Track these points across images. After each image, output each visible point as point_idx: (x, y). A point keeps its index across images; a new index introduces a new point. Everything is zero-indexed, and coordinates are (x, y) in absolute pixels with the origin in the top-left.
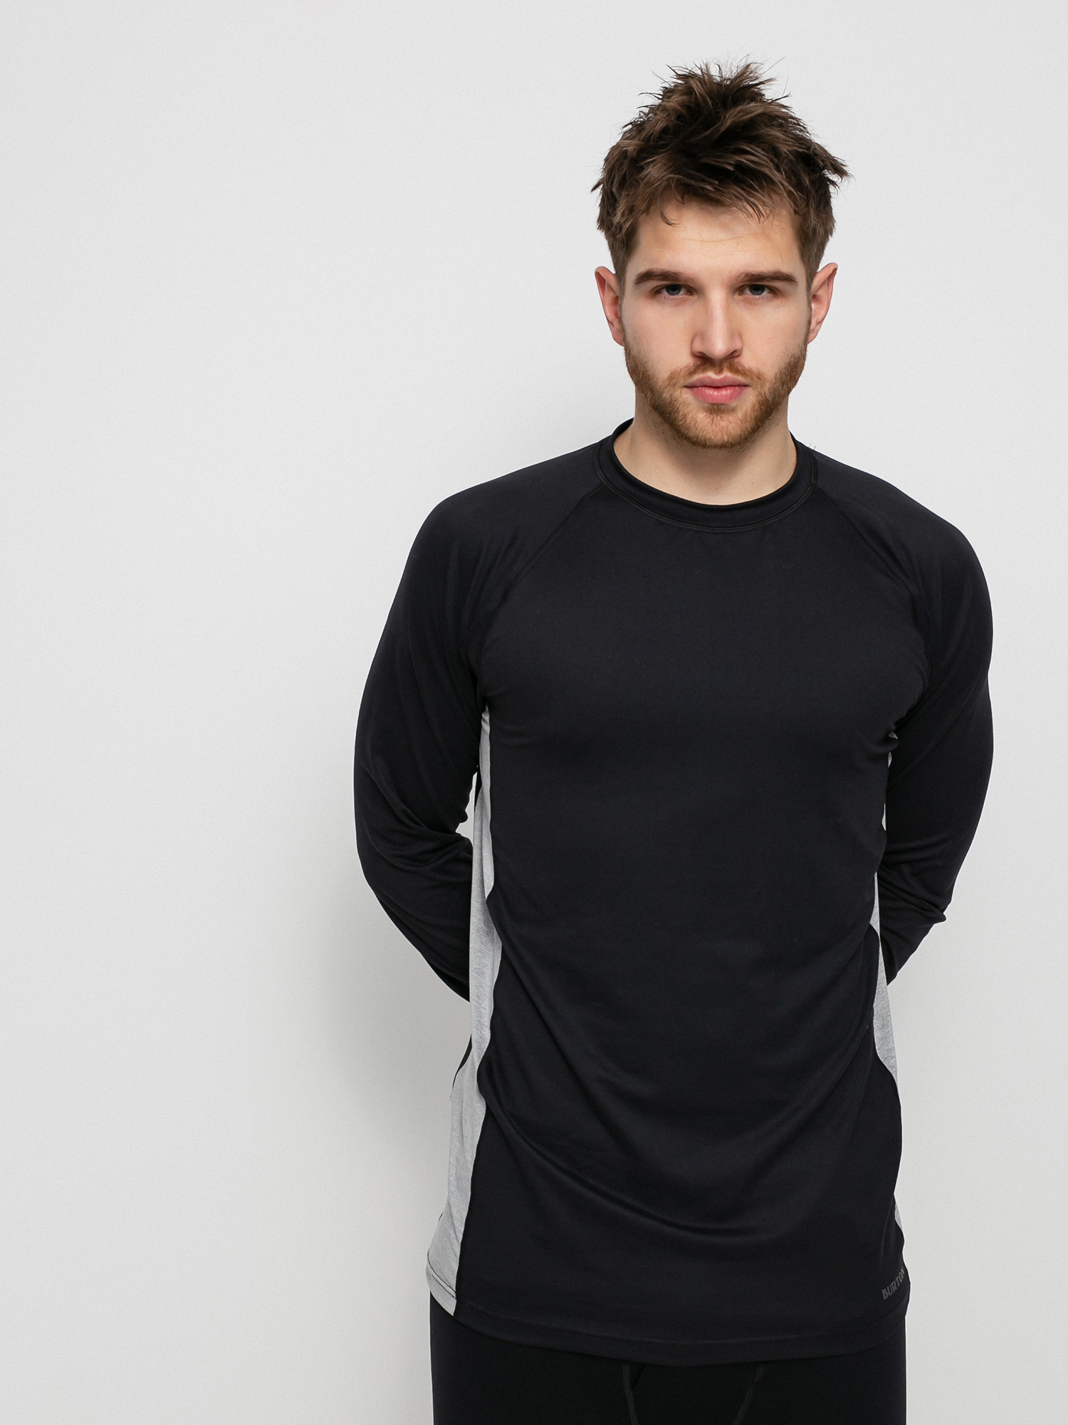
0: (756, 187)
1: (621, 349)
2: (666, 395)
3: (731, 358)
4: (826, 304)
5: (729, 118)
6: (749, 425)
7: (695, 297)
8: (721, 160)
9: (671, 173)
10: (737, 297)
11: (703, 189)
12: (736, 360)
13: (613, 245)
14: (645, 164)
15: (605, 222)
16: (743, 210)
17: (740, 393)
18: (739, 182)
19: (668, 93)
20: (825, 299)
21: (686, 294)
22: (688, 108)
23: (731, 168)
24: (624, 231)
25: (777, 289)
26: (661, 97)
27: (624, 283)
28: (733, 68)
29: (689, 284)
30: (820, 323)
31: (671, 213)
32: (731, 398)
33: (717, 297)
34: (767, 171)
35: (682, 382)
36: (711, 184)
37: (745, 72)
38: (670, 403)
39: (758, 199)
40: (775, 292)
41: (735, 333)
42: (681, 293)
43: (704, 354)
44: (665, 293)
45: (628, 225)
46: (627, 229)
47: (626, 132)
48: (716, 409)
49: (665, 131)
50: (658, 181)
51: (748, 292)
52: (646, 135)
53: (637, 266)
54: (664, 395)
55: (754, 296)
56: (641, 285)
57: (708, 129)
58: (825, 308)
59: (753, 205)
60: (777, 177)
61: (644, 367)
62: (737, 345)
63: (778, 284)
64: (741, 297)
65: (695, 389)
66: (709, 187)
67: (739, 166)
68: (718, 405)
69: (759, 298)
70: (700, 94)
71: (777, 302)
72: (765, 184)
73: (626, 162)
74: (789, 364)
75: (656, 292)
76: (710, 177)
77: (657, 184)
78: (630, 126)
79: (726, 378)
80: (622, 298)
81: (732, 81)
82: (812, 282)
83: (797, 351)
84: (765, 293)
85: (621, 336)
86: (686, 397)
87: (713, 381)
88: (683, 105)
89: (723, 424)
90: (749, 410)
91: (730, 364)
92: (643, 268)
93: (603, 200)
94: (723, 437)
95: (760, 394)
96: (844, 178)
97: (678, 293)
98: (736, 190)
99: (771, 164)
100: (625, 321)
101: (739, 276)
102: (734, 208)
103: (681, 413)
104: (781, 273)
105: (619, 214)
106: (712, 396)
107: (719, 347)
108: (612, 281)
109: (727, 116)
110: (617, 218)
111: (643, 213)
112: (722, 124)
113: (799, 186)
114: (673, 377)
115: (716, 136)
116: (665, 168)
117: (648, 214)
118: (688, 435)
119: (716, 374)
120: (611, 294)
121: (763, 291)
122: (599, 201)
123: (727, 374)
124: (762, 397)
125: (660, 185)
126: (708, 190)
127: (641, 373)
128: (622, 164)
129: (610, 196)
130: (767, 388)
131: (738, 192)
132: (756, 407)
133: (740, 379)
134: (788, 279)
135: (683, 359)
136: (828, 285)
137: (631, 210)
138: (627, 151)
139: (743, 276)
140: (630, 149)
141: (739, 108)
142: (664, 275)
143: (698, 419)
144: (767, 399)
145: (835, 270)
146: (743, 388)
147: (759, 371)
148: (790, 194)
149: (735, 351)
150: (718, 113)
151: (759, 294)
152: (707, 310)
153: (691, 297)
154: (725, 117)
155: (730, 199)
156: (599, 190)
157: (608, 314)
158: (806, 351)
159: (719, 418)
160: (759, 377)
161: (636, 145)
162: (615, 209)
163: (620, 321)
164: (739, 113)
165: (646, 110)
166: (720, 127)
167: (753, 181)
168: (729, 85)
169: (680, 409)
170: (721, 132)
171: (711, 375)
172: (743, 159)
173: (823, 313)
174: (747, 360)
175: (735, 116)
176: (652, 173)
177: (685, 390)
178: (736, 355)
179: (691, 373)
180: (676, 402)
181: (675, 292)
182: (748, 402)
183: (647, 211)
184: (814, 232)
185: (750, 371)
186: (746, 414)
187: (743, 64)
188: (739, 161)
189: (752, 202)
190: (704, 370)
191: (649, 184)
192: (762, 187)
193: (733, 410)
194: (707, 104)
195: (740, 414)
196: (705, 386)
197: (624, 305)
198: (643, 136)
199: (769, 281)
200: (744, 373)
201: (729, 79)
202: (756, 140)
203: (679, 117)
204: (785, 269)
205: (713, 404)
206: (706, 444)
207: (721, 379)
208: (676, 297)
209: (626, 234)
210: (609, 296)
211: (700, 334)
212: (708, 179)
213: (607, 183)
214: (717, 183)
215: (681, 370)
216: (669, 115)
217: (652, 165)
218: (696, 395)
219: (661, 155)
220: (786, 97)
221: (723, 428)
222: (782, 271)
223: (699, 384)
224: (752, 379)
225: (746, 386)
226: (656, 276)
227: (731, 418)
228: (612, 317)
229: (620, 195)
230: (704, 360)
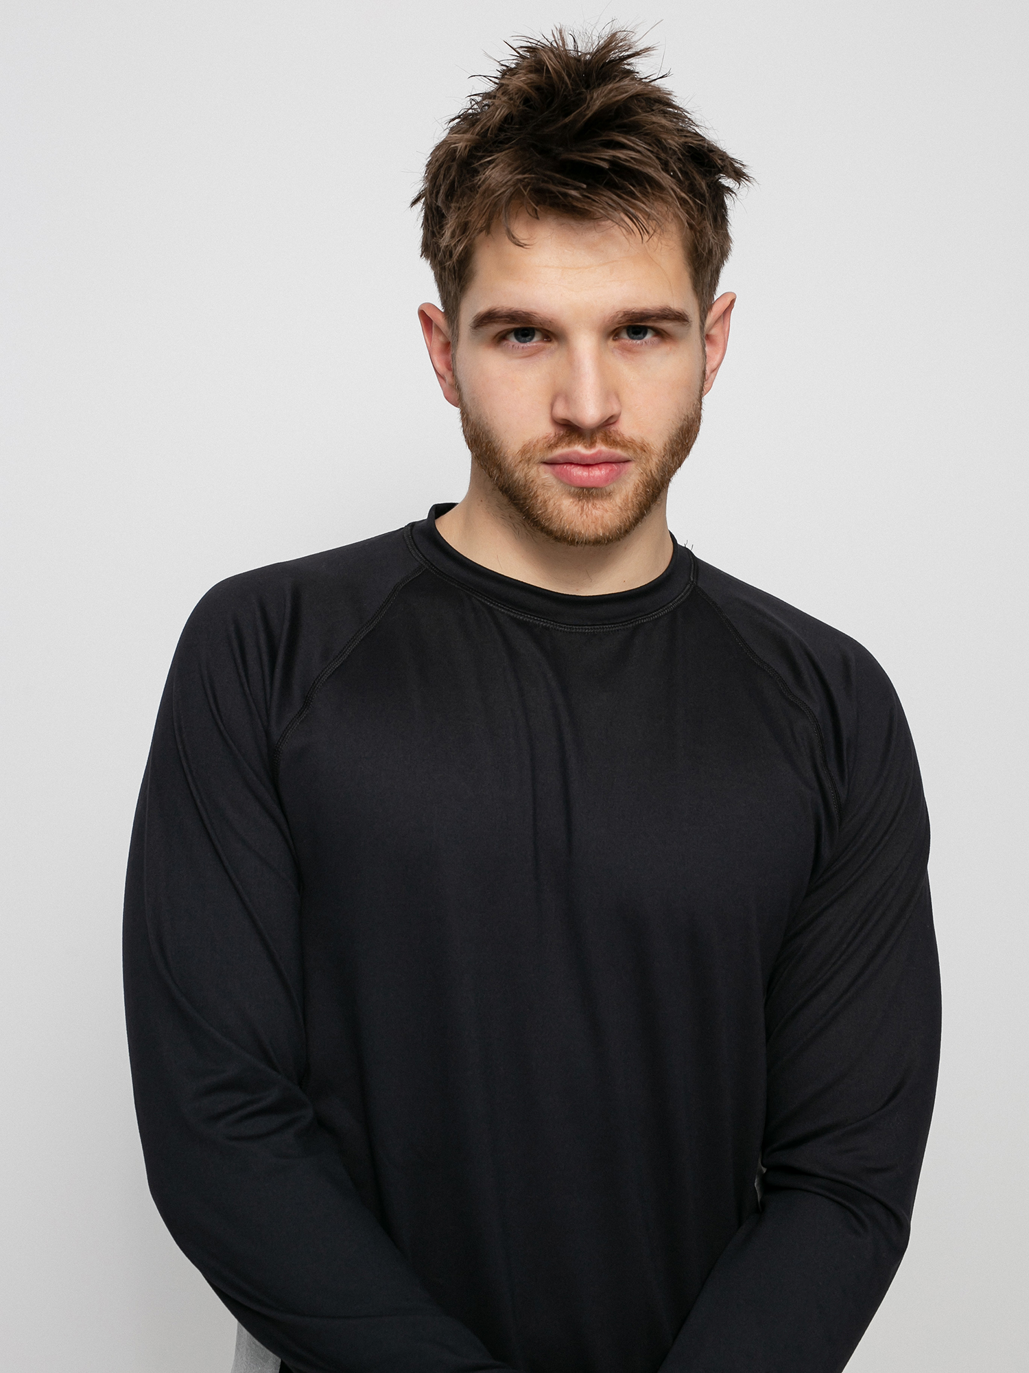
0: (639, 195)
1: (456, 411)
2: (519, 475)
3: (606, 427)
4: (721, 346)
5: (597, 98)
6: (630, 514)
7: (553, 346)
8: (590, 155)
9: (519, 173)
10: (611, 343)
11: (566, 195)
12: (613, 428)
13: (441, 276)
14: (481, 165)
15: (430, 249)
16: (620, 223)
17: (619, 473)
18: (613, 186)
19: (508, 72)
20: (720, 339)
21: (542, 340)
22: (538, 88)
23: (605, 165)
24: (455, 258)
25: (665, 332)
26: (497, 81)
27: (458, 327)
28: (594, 38)
29: (546, 327)
30: (715, 370)
31: (521, 232)
32: (607, 480)
33: (585, 344)
34: (651, 171)
35: (538, 456)
36: (576, 188)
37: (611, 42)
38: (525, 485)
39: (641, 210)
40: (661, 334)
41: (611, 392)
42: (535, 339)
43: (569, 421)
44: (513, 340)
45: (460, 248)
46: (460, 254)
47: (453, 127)
48: (586, 493)
49: (507, 119)
50: (502, 187)
51: (625, 335)
52: (482, 128)
53: (475, 303)
54: (517, 475)
55: (634, 342)
56: (481, 329)
57: (566, 115)
58: (721, 352)
59: (632, 218)
60: (665, 179)
61: (487, 438)
62: (615, 409)
63: (666, 325)
64: (616, 344)
65: (558, 467)
66: (574, 193)
67: (614, 163)
68: (588, 489)
69: (642, 344)
70: (554, 69)
71: (665, 348)
72: (650, 190)
73: (455, 166)
74: (681, 429)
75: (500, 339)
76: (575, 179)
77: (499, 193)
78: (457, 120)
79: (600, 452)
80: (455, 347)
81: (594, 55)
82: (706, 317)
83: (691, 412)
84: (649, 337)
85: (455, 392)
86: (544, 476)
87: (583, 457)
88: (532, 85)
89: (597, 513)
90: (631, 494)
91: (606, 434)
92: (483, 307)
93: (426, 218)
94: (597, 530)
95: (644, 470)
96: (744, 182)
97: (531, 340)
98: (609, 196)
99: (657, 161)
100: (461, 377)
101: (615, 317)
102: (609, 223)
103: (540, 499)
104: (670, 310)
105: (448, 234)
106: (580, 477)
107: (590, 412)
108: (440, 320)
109: (595, 95)
110: (445, 240)
111: (481, 231)
112: (588, 107)
113: (692, 190)
114: (526, 453)
115: (580, 124)
116: (510, 169)
117: (488, 232)
118: (550, 528)
119: (586, 447)
120: (441, 338)
121: (645, 334)
122: (421, 221)
123: (601, 448)
124: (647, 476)
125: (504, 192)
126: (572, 197)
127: (484, 445)
128: (449, 168)
129: (435, 213)
130: (654, 463)
131: (612, 200)
132: (640, 490)
133: (619, 452)
134: (680, 318)
135: (543, 429)
136: (724, 319)
137: (464, 228)
138: (455, 150)
139: (620, 316)
140: (461, 145)
141: (610, 86)
142: (512, 316)
143: (563, 507)
144: (654, 479)
145: (733, 302)
146: (621, 465)
147: (643, 441)
148: (683, 202)
149: (612, 417)
150: (580, 93)
151: (640, 339)
152: (572, 363)
153: (548, 345)
154: (592, 98)
155: (603, 208)
156: (420, 205)
157: (438, 366)
158: (701, 409)
159: (590, 505)
160: (644, 448)
161: (468, 140)
162: (441, 227)
163: (454, 376)
164: (611, 91)
165: (479, 99)
166: (585, 111)
167: (634, 186)
168: (590, 61)
169: (538, 493)
170: (587, 117)
171: (580, 449)
172: (621, 154)
173: (718, 357)
174: (627, 428)
175: (605, 96)
176: (493, 176)
177: (543, 468)
178: (612, 421)
179: (552, 447)
180: (532, 485)
181: (527, 339)
182: (630, 483)
183: (487, 228)
184: (710, 251)
185: (632, 442)
186: (626, 501)
187: (606, 33)
188: (614, 156)
189: (632, 214)
190: (569, 444)
191: (489, 192)
192: (645, 194)
193: (609, 495)
194: (563, 82)
195: (618, 500)
196: (571, 463)
197: (458, 356)
198: (477, 131)
199: (655, 321)
200: (624, 445)
201: (589, 53)
202: (633, 129)
203: (527, 101)
204: (676, 304)
205: (582, 488)
206: (574, 540)
207: (593, 454)
208: (528, 344)
209: (457, 261)
210: (438, 341)
211: (561, 394)
212: (570, 181)
213: (431, 195)
214: (585, 186)
215: (537, 441)
216: (511, 99)
217: (492, 166)
218: (559, 477)
219: (503, 153)
220: (662, 77)
221: (597, 519)
222: (672, 307)
223: (562, 461)
224: (635, 451)
225: (627, 461)
226: (501, 317)
227: (607, 504)
228: (442, 368)
229: (449, 208)
230: (570, 429)
